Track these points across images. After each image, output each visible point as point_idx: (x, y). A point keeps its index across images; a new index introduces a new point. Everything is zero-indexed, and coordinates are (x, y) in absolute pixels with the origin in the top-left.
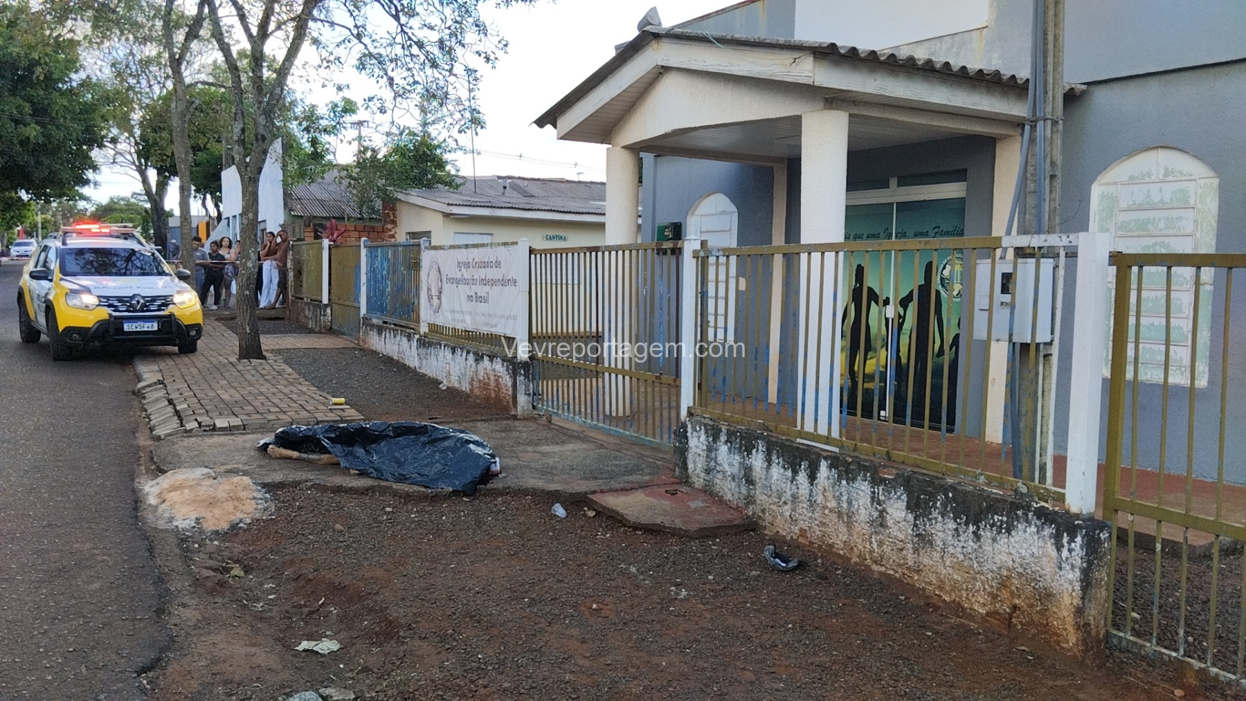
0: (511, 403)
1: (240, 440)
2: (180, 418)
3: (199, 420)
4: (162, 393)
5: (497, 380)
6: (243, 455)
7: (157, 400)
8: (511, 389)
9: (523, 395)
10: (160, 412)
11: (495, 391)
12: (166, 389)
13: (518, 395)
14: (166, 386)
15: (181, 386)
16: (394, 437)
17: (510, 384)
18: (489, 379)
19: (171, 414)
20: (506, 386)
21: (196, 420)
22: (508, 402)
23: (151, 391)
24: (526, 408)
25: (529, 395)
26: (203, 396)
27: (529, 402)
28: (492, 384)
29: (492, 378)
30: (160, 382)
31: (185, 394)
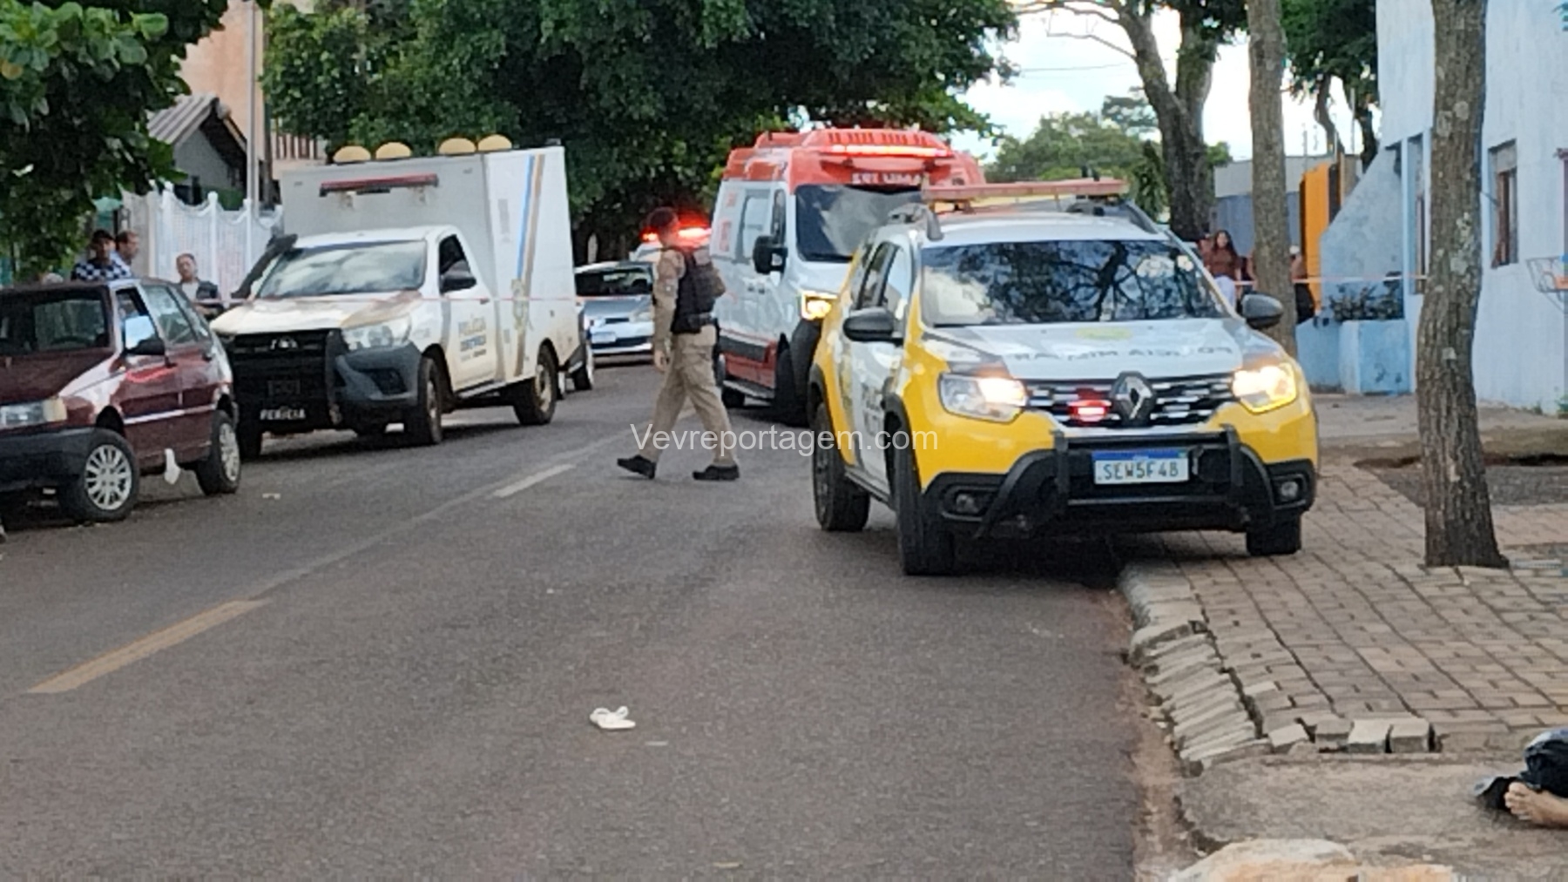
1: (1425, 776)
2: (1253, 715)
3: (1309, 721)
4: (1204, 654)
6: (1434, 814)
7: (1191, 671)
10: (1197, 703)
12: (1214, 646)
14: (1214, 638)
15: (1257, 637)
19: (1231, 706)
21: (1300, 721)
23: (1173, 650)
26: (1318, 661)
30: (1195, 627)
31: (1269, 656)
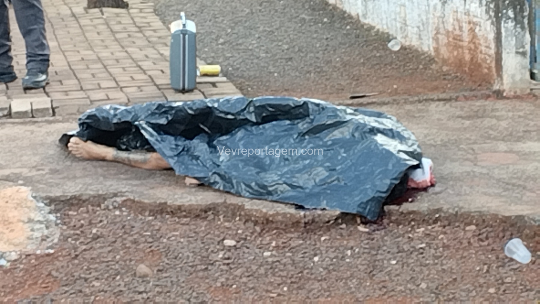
0: (494, 70)
5: (472, 30)
8: (493, 46)
9: (513, 55)
11: (470, 49)
13: (504, 56)
16: (257, 124)
17: (491, 36)
18: (461, 28)
20: (486, 39)
22: (489, 68)
24: (518, 77)
25: (524, 54)
27: (524, 68)
28: (466, 37)
29: (466, 27)
